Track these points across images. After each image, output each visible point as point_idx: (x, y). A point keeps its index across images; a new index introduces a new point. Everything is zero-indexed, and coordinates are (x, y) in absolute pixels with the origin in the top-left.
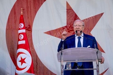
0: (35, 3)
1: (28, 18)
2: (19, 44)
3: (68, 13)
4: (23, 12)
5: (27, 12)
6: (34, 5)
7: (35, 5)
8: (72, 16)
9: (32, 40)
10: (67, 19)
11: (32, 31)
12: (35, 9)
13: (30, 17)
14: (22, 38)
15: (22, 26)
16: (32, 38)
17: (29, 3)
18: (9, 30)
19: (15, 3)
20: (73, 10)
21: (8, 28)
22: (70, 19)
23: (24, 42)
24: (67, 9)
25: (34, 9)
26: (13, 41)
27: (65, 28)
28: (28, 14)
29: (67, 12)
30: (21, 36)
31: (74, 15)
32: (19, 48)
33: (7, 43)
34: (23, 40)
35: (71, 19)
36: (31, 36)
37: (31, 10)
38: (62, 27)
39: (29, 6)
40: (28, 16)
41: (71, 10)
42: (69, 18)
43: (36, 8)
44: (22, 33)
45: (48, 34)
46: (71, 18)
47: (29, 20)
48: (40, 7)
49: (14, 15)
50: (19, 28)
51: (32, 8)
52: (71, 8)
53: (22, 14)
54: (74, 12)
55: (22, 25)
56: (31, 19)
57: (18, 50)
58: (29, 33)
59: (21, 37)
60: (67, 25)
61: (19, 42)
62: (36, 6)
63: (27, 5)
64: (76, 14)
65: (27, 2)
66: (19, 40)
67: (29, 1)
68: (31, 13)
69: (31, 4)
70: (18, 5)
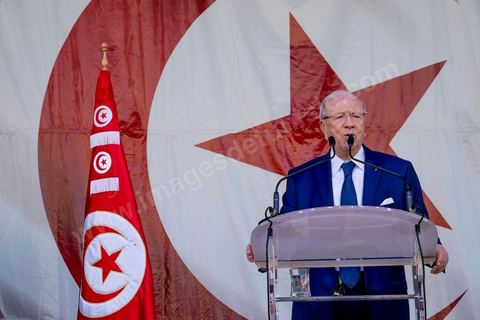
0: (159, 23)
1: (131, 83)
2: (93, 191)
3: (296, 63)
4: (109, 58)
5: (127, 59)
6: (156, 33)
7: (160, 28)
8: (314, 74)
10: (292, 89)
11: (145, 139)
12: (160, 46)
13: (137, 81)
14: (107, 166)
15: (104, 116)
16: (146, 165)
17: (133, 22)
18: (52, 133)
19: (77, 22)
20: (317, 52)
21: (46, 127)
22: (304, 85)
23: (112, 185)
24: (292, 47)
25: (156, 44)
26: (66, 181)
27: (282, 124)
28: (129, 69)
29: (291, 58)
30: (101, 160)
31: (322, 72)
32: (94, 210)
33: (42, 190)
34: (109, 175)
35: (309, 89)
36: (145, 159)
37: (141, 49)
38: (273, 122)
39: (136, 33)
40: (130, 73)
41: (310, 50)
42: (300, 82)
43: (162, 42)
44: (107, 148)
45: (213, 150)
46: (308, 84)
47: (136, 92)
48: (179, 39)
49: (71, 73)
50: (94, 126)
51: (148, 43)
52: (310, 41)
53: (105, 69)
54: (321, 58)
55: (107, 114)
56: (142, 88)
57: (90, 216)
58: (134, 146)
59: (101, 165)
60: (292, 112)
61: (93, 183)
62: (163, 33)
63: (127, 31)
64: (328, 66)
65: (127, 18)
66: (94, 176)
67: (133, 11)
68: (142, 63)
69: (143, 24)
70: (88, 30)
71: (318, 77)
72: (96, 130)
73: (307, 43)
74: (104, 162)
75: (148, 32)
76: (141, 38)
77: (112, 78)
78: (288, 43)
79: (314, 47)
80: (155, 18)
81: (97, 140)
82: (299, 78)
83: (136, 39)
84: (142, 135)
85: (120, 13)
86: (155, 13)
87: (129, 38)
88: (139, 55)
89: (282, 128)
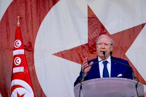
0: (39, 9)
1: (28, 31)
2: (14, 72)
3: (90, 24)
5: (27, 22)
6: (37, 12)
7: (39, 10)
8: (97, 28)
9: (34, 66)
11: (33, 52)
13: (30, 31)
14: (19, 62)
15: (18, 44)
17: (29, 8)
19: (8, 8)
20: (98, 19)
23: (21, 69)
24: (88, 18)
25: (37, 16)
26: (4, 68)
27: (85, 46)
28: (27, 26)
29: (88, 22)
30: (17, 60)
31: (100, 27)
32: (14, 79)
34: (20, 66)
36: (33, 59)
37: (32, 18)
38: (82, 46)
39: (30, 12)
41: (95, 19)
42: (91, 31)
43: (40, 16)
44: (19, 56)
47: (30, 34)
48: (46, 15)
49: (6, 27)
51: (34, 16)
53: (18, 26)
56: (32, 33)
57: (13, 81)
58: (29, 54)
59: (17, 62)
60: (88, 42)
61: (14, 69)
62: (40, 12)
63: (26, 12)
64: (102, 25)
65: (26, 6)
66: (14, 66)
67: (29, 4)
68: (32, 23)
69: (32, 9)
70: (12, 11)
72: (15, 49)
73: (94, 16)
74: (18, 61)
75: (34, 12)
76: (32, 14)
79: (97, 18)
80: (37, 7)
81: (16, 53)
83: (30, 15)
84: (32, 51)
85: (24, 5)
86: (37, 5)
87: (27, 14)
88: (31, 20)
89: (85, 48)
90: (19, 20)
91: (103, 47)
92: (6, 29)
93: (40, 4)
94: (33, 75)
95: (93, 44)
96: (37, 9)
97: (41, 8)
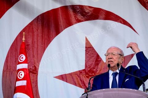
0: (44, 38)
2: (17, 85)
3: (87, 52)
5: (33, 49)
6: (42, 40)
7: (44, 39)
8: (93, 56)
9: (37, 87)
10: (86, 61)
11: (37, 74)
12: (43, 45)
16: (37, 83)
17: (35, 37)
18: (7, 71)
20: (94, 49)
21: (5, 69)
22: (89, 60)
23: (24, 83)
24: (86, 47)
25: (42, 44)
26: (11, 87)
29: (86, 51)
30: (20, 74)
31: (95, 56)
33: (3, 90)
35: (91, 61)
36: (37, 81)
37: (38, 46)
38: (79, 71)
39: (36, 40)
40: (33, 53)
41: (91, 49)
43: (44, 44)
44: (23, 70)
45: (59, 79)
46: (91, 59)
47: (35, 59)
48: (50, 43)
49: (14, 53)
51: (40, 44)
52: (92, 46)
54: (95, 51)
55: (23, 57)
56: (37, 58)
58: (34, 76)
60: (85, 68)
62: (45, 41)
63: (33, 40)
64: (98, 54)
65: (33, 35)
67: (35, 33)
68: (37, 50)
69: (38, 38)
70: (21, 39)
71: (94, 57)
73: (91, 46)
74: (21, 75)
75: (40, 40)
76: (37, 42)
77: (27, 54)
78: (85, 46)
79: (93, 48)
80: (42, 36)
81: (19, 67)
82: (88, 57)
83: (36, 43)
85: (31, 34)
86: (42, 34)
87: (34, 42)
88: (37, 47)
89: (82, 73)
90: (24, 36)
91: (110, 57)
92: (14, 54)
93: (45, 34)
94: (36, 95)
95: (89, 70)
96: (43, 38)
97: (46, 37)
